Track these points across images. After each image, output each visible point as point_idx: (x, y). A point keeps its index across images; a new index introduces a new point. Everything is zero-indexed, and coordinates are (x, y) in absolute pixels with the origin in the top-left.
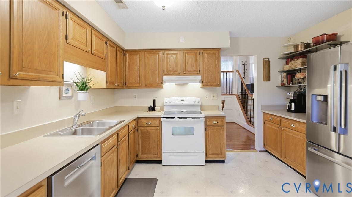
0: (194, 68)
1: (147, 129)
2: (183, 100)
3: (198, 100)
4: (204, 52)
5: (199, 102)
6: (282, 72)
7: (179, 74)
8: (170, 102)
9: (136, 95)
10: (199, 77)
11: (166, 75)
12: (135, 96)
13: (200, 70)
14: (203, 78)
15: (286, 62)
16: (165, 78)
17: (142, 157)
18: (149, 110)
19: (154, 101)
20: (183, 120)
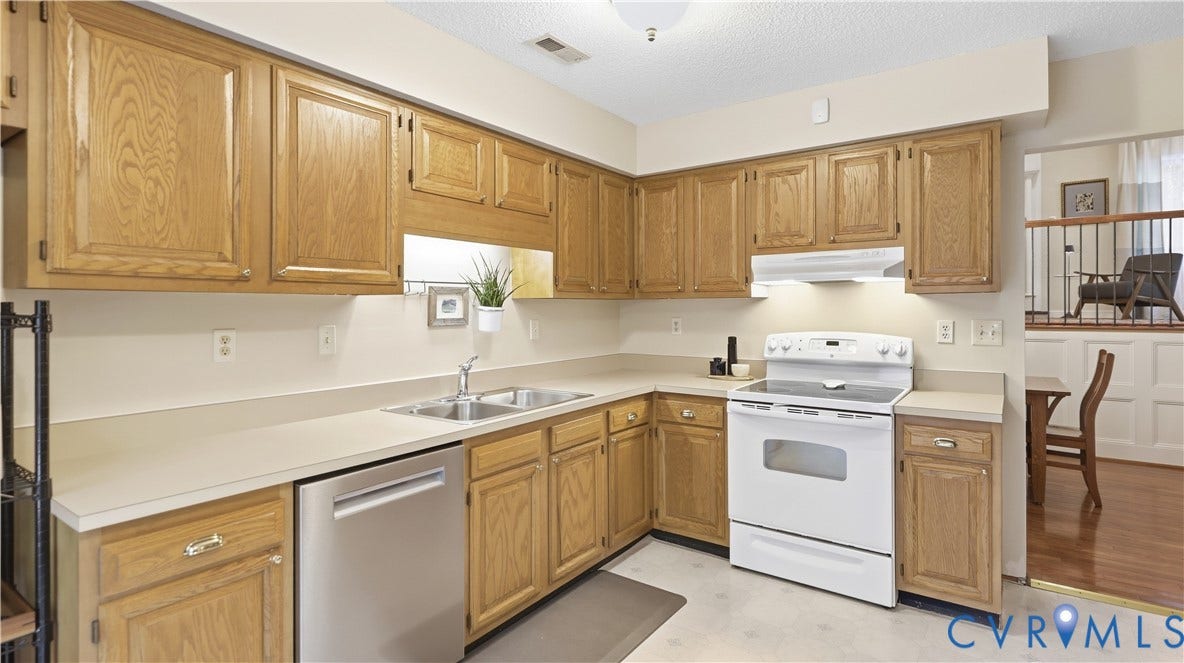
0: (871, 218)
1: (683, 434)
2: (836, 344)
3: (897, 343)
4: (917, 148)
5: (902, 354)
7: (810, 247)
8: (785, 349)
9: (679, 320)
10: (896, 254)
11: (762, 251)
12: (676, 323)
13: (898, 225)
14: (910, 255)
16: (757, 261)
18: (713, 373)
19: (732, 342)
20: (802, 416)
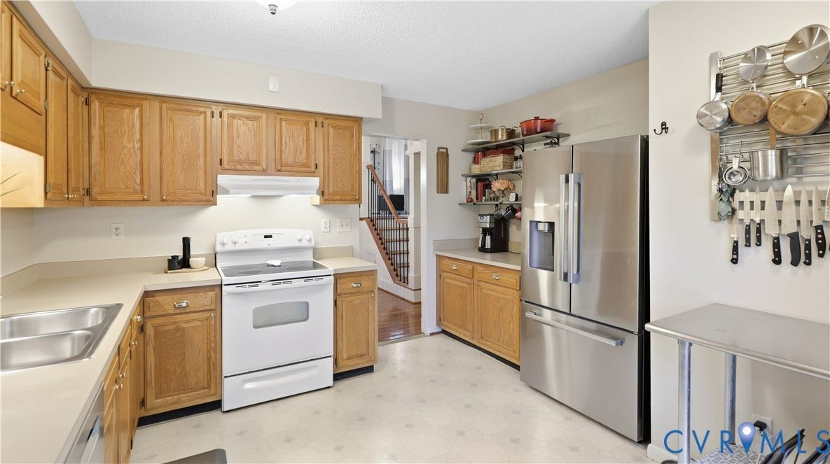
0: (302, 158)
1: (175, 323)
2: (271, 237)
3: (308, 234)
4: (326, 122)
5: (310, 240)
6: (467, 176)
7: (264, 172)
8: (235, 243)
9: (122, 226)
10: (315, 182)
11: (226, 171)
12: (117, 229)
13: (316, 164)
14: (323, 184)
15: (474, 158)
16: (223, 180)
17: (158, 405)
18: (171, 268)
19: (186, 242)
20: (282, 286)
